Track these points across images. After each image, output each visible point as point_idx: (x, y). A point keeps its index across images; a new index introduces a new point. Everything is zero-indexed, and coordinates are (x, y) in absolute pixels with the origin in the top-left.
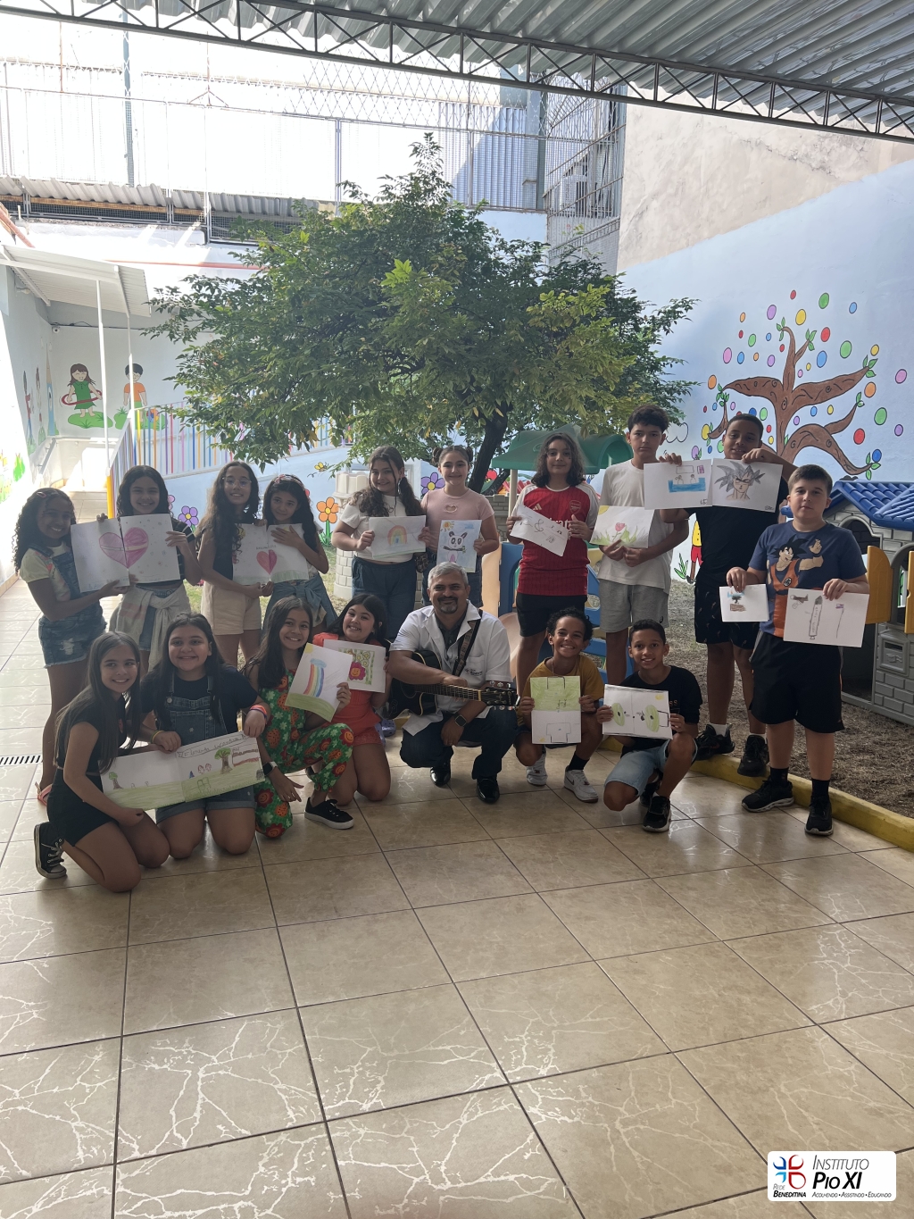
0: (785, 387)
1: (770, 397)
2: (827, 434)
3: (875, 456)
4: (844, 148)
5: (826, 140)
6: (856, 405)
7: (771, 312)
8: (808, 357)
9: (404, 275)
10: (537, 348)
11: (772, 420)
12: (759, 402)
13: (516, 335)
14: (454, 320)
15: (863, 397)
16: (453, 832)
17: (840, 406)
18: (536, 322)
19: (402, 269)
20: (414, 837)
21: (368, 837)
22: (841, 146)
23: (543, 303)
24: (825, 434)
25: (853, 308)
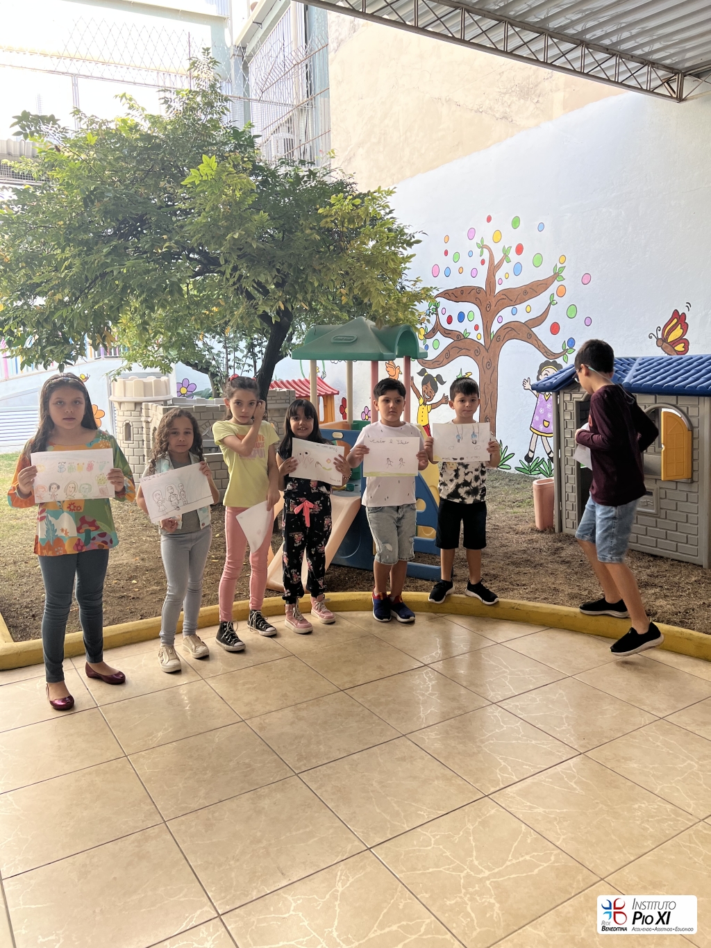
0: (488, 293)
1: (475, 302)
3: (570, 343)
4: (522, 101)
5: (507, 96)
6: (550, 304)
7: (471, 234)
8: (506, 268)
9: (209, 172)
10: (328, 247)
11: (480, 323)
12: (468, 307)
13: (312, 234)
14: (256, 217)
15: (556, 297)
16: (359, 733)
17: (536, 305)
18: (327, 222)
19: (209, 165)
20: (322, 748)
21: (271, 758)
22: (519, 99)
23: (333, 205)
24: (525, 329)
25: (541, 227)
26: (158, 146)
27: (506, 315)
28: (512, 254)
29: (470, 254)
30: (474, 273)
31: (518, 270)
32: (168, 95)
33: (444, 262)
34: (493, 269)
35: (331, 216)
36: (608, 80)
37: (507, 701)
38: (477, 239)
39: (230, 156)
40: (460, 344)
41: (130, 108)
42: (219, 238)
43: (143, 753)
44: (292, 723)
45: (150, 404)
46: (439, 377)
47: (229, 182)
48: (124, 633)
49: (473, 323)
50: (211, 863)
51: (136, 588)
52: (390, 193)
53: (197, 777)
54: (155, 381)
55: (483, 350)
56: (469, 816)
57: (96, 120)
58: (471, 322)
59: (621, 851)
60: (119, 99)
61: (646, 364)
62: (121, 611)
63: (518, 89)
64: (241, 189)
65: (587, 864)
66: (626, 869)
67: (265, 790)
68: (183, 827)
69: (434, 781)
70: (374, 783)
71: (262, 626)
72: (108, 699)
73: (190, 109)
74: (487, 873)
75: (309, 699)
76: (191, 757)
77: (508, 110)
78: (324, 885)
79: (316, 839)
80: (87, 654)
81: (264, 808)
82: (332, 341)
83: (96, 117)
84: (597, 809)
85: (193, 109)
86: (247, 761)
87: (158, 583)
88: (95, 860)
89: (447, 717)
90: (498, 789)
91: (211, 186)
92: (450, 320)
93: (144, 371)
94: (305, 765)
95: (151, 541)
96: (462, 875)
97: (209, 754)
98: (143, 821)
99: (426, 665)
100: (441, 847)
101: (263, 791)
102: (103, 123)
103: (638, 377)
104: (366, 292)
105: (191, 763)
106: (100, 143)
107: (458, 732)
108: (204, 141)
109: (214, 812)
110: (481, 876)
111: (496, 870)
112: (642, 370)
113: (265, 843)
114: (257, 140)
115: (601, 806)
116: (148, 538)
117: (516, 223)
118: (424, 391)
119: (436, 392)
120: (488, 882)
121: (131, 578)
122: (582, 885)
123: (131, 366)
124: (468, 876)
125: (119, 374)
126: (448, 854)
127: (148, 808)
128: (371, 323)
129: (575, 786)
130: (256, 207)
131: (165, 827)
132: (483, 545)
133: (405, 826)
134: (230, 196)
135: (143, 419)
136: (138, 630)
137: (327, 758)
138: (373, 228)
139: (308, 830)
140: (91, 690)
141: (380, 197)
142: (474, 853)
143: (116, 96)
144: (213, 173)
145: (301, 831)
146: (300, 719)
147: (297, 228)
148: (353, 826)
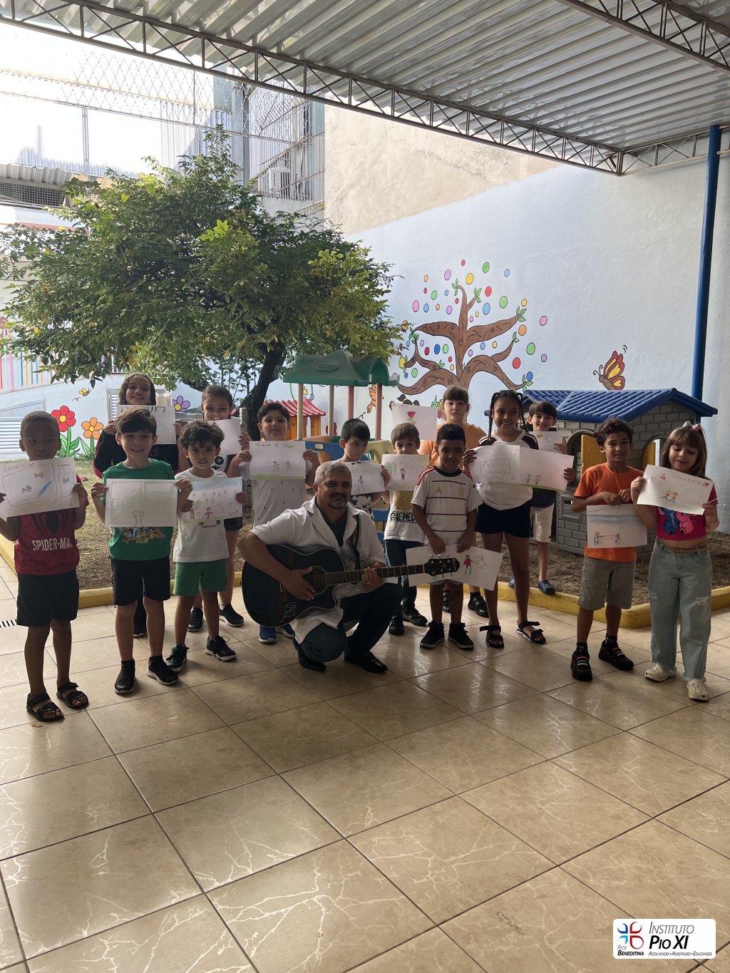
0: (461, 328)
1: (449, 336)
2: (493, 362)
3: (529, 376)
4: (494, 161)
5: (481, 155)
6: (513, 341)
7: (448, 275)
8: (477, 307)
9: (221, 233)
10: (316, 292)
12: (443, 341)
13: (303, 282)
14: (258, 268)
15: (518, 336)
17: (502, 341)
18: (315, 272)
19: (222, 227)
25: (507, 274)
26: (177, 203)
27: (476, 349)
28: (482, 296)
29: (447, 293)
30: (449, 310)
31: (487, 310)
33: (424, 299)
34: (466, 308)
35: (318, 267)
36: (557, 159)
38: (452, 280)
39: (236, 212)
40: (435, 373)
41: (153, 169)
46: (417, 402)
49: (447, 356)
55: (455, 379)
58: (444, 353)
64: (245, 246)
73: (203, 171)
77: (482, 168)
82: (317, 368)
91: (222, 243)
92: (427, 351)
102: (132, 181)
103: (567, 407)
112: (572, 401)
114: (259, 198)
128: (349, 355)
138: (352, 278)
143: (143, 158)
144: (225, 233)
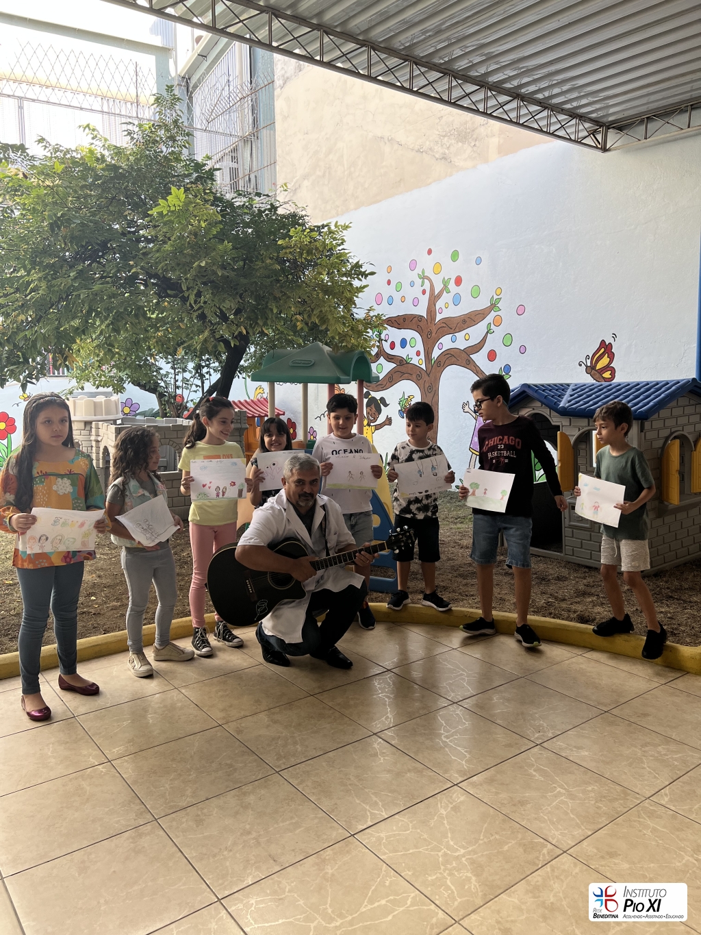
0: (429, 321)
3: (506, 369)
4: (460, 144)
5: (446, 139)
6: (487, 332)
7: (413, 265)
8: (446, 298)
9: (177, 203)
10: (287, 276)
11: (420, 347)
12: (409, 334)
13: (273, 264)
14: (220, 247)
15: (492, 326)
16: (332, 733)
17: (475, 333)
18: (286, 253)
19: (177, 196)
20: (299, 748)
21: (251, 758)
22: (457, 142)
23: (292, 237)
24: (464, 355)
25: (479, 261)
26: (122, 176)
27: (446, 342)
28: (452, 285)
29: (412, 284)
30: (416, 302)
31: (457, 300)
32: (130, 127)
33: (387, 292)
34: (434, 299)
35: (291, 247)
36: (540, 131)
37: (467, 701)
38: (418, 270)
39: (192, 187)
40: (403, 369)
41: (93, 138)
42: (184, 265)
43: (126, 758)
44: (268, 726)
45: (100, 423)
46: (382, 399)
47: (195, 213)
48: (94, 646)
49: (415, 350)
50: (206, 854)
51: (96, 604)
52: (346, 227)
53: (181, 778)
54: (105, 401)
55: (424, 375)
56: (441, 803)
57: (61, 148)
58: (412, 347)
59: (580, 827)
60: (82, 129)
61: (579, 390)
62: (84, 627)
63: (456, 133)
64: (207, 220)
65: (550, 840)
66: (585, 843)
67: (250, 787)
68: (174, 823)
69: (406, 774)
70: (351, 777)
71: (229, 637)
72: (82, 710)
73: (150, 141)
74: (462, 851)
75: (281, 703)
76: (173, 760)
77: (446, 151)
78: (314, 869)
79: (302, 829)
80: (61, 666)
81: (250, 804)
82: (291, 364)
83: (61, 146)
84: (556, 792)
85: (155, 142)
86: (229, 762)
87: (118, 600)
88: (93, 856)
89: (413, 717)
90: (466, 778)
91: (178, 217)
92: (393, 346)
93: (96, 390)
94: (284, 763)
95: (105, 559)
96: (440, 854)
97: (191, 757)
98: (135, 820)
99: (388, 670)
100: (419, 831)
101: (247, 788)
102: (68, 151)
103: (573, 402)
104: (324, 320)
105: (174, 766)
106: (65, 171)
107: (425, 730)
108: (166, 172)
109: (203, 809)
110: (456, 854)
111: (470, 849)
112: (576, 395)
113: (254, 835)
114: (217, 173)
115: (559, 789)
116: (102, 556)
117: (455, 256)
118: (368, 413)
119: (379, 414)
120: (464, 859)
121: (90, 595)
122: (547, 857)
123: (84, 385)
124: (445, 855)
125: (71, 393)
126: (425, 836)
127: (138, 807)
128: (327, 349)
129: (534, 773)
130: (221, 237)
131: (157, 824)
132: (438, 558)
133: (384, 814)
134: (196, 226)
135: (93, 438)
136: (106, 643)
137: (305, 757)
138: (329, 260)
139: (294, 821)
140: (67, 702)
141: (337, 231)
142: (449, 835)
143: (80, 126)
144: (181, 204)
145: (288, 822)
146: (276, 722)
147: (257, 257)
148: (336, 816)
